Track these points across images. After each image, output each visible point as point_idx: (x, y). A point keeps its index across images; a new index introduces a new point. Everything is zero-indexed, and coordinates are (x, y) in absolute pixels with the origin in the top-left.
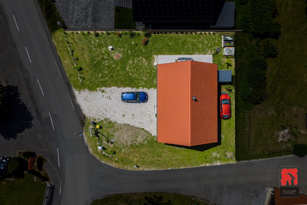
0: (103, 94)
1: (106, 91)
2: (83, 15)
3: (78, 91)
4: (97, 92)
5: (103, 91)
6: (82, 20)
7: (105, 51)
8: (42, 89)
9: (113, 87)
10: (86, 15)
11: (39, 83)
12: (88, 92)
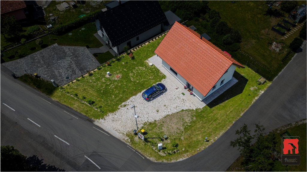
0: (127, 107)
1: (128, 104)
2: (70, 72)
3: (102, 119)
4: (120, 109)
5: (125, 106)
6: (71, 75)
7: (105, 80)
8: (65, 140)
9: (131, 98)
10: (72, 70)
11: (58, 137)
12: (112, 114)
